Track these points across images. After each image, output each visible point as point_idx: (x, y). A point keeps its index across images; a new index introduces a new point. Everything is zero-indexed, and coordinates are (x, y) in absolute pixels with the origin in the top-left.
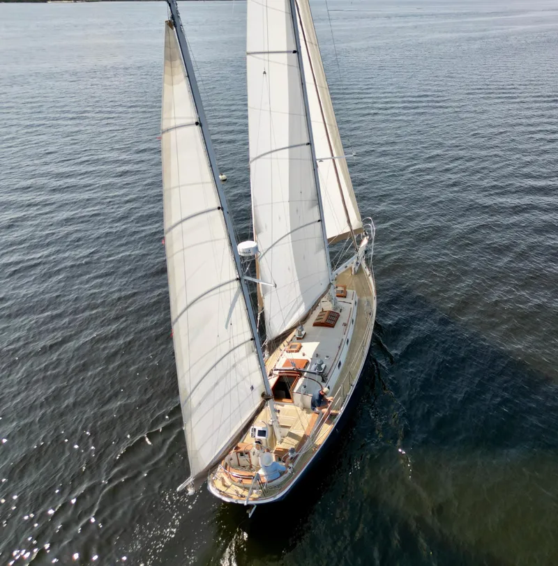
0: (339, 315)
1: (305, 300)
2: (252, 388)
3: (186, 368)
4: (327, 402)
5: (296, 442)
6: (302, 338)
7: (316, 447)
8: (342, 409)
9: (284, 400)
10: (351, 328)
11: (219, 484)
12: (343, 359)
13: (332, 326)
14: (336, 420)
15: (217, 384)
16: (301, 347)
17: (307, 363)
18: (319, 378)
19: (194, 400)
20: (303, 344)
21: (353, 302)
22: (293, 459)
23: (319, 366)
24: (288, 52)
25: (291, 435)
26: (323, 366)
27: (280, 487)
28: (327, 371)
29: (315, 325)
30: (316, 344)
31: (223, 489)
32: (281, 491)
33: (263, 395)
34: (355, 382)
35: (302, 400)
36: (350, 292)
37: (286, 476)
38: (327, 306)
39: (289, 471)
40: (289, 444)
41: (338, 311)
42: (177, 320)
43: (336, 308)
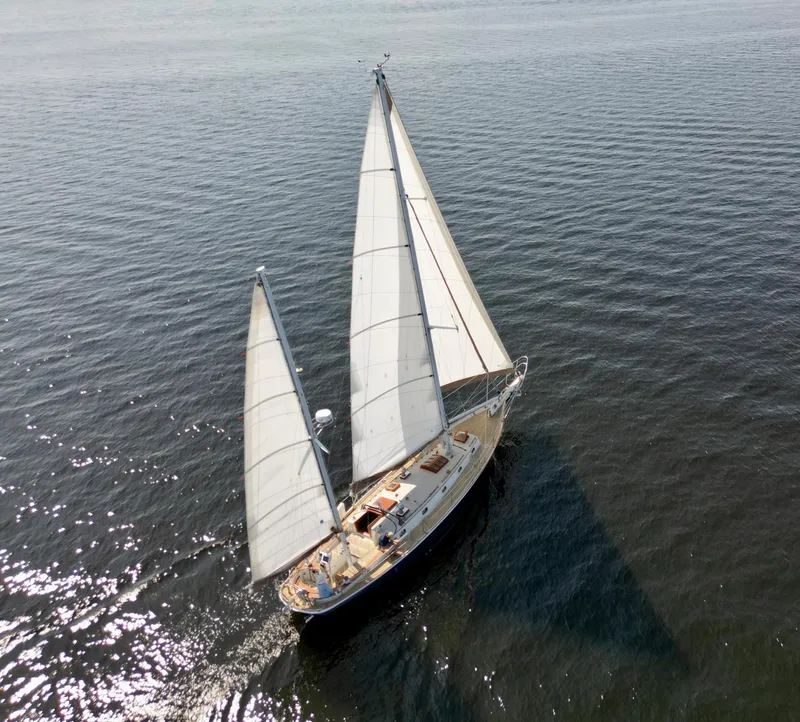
0: (448, 461)
1: (407, 446)
2: (322, 522)
3: (256, 502)
4: (392, 543)
5: (357, 571)
6: (405, 478)
7: (370, 579)
8: (407, 553)
9: (365, 534)
10: (455, 475)
11: (286, 591)
12: (431, 506)
13: (436, 472)
14: (398, 561)
15: (285, 516)
16: (399, 486)
17: (396, 503)
18: (397, 521)
19: (261, 526)
20: (402, 484)
21: (469, 449)
22: (346, 585)
23: (401, 510)
24: (400, 247)
25: (356, 565)
26: (405, 510)
27: (327, 605)
28: (407, 515)
29: (423, 467)
30: (413, 486)
31: (288, 595)
32: (327, 607)
33: (332, 529)
34: (430, 532)
35: (376, 536)
36: (472, 436)
37: (334, 597)
38: (441, 450)
39: (337, 595)
40: (350, 572)
41: (448, 458)
42: (250, 470)
43: (448, 454)
